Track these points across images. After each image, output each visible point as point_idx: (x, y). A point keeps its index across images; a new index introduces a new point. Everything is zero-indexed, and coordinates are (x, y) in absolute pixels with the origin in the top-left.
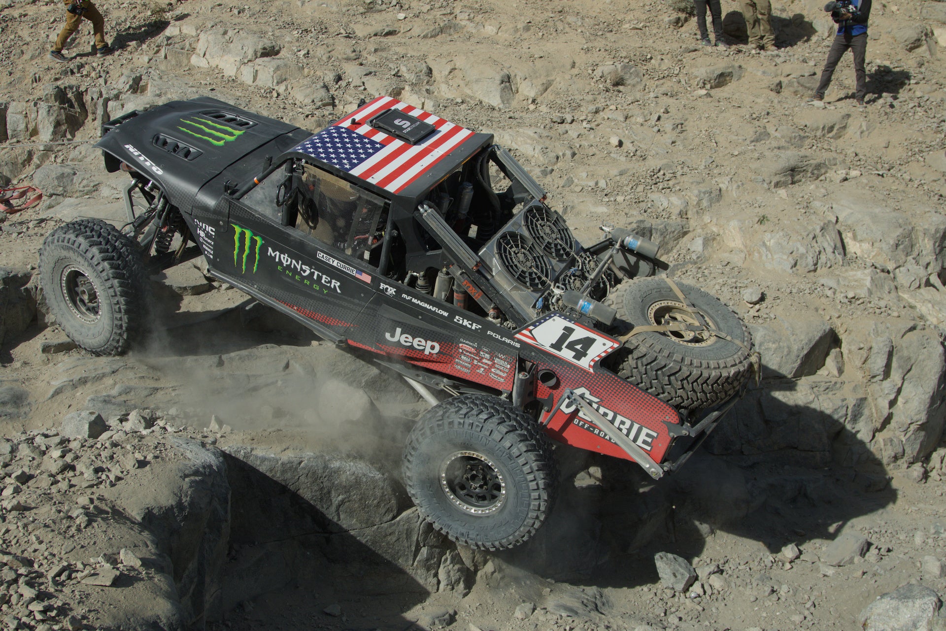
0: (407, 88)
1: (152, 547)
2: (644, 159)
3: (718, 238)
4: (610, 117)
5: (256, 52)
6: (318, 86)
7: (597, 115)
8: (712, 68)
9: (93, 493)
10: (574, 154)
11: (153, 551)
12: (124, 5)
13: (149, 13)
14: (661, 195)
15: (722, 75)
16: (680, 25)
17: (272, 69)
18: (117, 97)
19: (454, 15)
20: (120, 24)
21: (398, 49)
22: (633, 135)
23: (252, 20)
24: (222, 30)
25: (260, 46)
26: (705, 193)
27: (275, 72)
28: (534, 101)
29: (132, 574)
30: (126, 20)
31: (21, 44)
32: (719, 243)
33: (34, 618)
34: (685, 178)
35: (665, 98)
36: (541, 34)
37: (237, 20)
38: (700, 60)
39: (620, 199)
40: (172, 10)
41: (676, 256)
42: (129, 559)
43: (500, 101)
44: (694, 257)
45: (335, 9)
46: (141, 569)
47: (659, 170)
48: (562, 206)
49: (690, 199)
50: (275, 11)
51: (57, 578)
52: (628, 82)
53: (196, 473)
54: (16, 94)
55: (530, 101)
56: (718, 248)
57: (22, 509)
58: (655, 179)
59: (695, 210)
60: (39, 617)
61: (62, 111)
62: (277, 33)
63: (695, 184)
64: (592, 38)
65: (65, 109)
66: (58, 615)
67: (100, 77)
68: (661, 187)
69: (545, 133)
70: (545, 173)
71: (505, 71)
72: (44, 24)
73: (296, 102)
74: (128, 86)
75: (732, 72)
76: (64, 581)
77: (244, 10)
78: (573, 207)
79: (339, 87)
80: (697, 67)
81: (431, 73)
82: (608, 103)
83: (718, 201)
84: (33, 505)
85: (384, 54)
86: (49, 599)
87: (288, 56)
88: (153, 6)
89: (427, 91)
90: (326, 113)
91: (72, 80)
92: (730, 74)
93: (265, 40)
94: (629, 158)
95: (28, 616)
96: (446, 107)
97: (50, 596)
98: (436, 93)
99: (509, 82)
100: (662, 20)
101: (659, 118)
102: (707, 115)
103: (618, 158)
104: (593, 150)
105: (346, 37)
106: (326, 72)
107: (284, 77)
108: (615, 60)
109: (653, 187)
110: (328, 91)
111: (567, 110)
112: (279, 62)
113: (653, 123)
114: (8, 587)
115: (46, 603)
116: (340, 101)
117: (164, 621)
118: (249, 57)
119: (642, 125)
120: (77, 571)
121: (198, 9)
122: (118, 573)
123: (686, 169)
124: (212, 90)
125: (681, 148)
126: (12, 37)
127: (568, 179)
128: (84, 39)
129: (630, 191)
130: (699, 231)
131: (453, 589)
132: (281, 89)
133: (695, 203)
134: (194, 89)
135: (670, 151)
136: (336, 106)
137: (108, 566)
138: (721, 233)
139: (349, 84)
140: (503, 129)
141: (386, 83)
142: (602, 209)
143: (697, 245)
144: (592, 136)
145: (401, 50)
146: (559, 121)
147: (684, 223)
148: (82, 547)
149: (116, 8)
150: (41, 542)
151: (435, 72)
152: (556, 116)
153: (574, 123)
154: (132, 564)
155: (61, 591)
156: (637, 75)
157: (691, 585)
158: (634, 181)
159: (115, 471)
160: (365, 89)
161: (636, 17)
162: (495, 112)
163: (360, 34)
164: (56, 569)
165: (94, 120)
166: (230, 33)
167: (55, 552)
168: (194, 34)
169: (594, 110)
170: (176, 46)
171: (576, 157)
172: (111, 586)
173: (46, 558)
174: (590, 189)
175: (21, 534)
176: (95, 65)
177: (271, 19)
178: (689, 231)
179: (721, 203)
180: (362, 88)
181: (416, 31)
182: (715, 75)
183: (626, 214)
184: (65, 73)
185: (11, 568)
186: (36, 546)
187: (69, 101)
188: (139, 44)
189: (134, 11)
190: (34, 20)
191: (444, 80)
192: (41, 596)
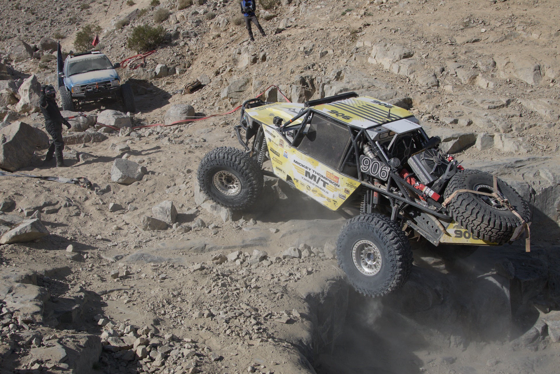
0: (480, 75)
1: (307, 309)
5: (400, 56)
6: (431, 75)
11: (307, 311)
13: (349, 34)
18: (329, 83)
19: (514, 28)
20: (335, 40)
21: (478, 51)
23: (401, 37)
24: (384, 44)
25: (403, 52)
27: (409, 67)
28: (553, 81)
29: (296, 319)
30: (337, 38)
31: (287, 52)
37: (393, 37)
40: (361, 32)
42: (295, 314)
43: (533, 81)
45: (447, 27)
46: (299, 318)
48: (556, 146)
50: (414, 30)
51: (266, 318)
53: (333, 280)
54: (282, 80)
55: (551, 81)
57: (257, 288)
60: (256, 331)
62: (413, 44)
65: (304, 88)
66: (263, 331)
67: (322, 70)
69: (554, 102)
70: (550, 126)
71: (537, 63)
72: (298, 41)
73: (418, 85)
74: (334, 77)
76: (268, 319)
77: (397, 30)
79: (443, 75)
81: (495, 65)
85: (469, 54)
87: (417, 57)
88: (351, 29)
89: (492, 76)
90: (433, 91)
91: (308, 73)
93: (406, 49)
96: (501, 85)
97: (261, 324)
98: (497, 77)
99: (539, 70)
105: (450, 45)
106: (437, 66)
107: (413, 70)
110: (436, 77)
114: (247, 319)
115: (259, 326)
116: (442, 83)
118: (397, 59)
120: (274, 316)
121: (374, 30)
122: (289, 318)
124: (375, 79)
126: (283, 49)
128: (316, 49)
131: (457, 347)
132: (411, 77)
134: (366, 79)
136: (439, 86)
137: (286, 315)
139: (448, 73)
140: (530, 100)
141: (468, 73)
145: (480, 52)
148: (278, 306)
149: (333, 31)
150: (262, 303)
151: (497, 64)
155: (266, 323)
159: (298, 275)
162: (529, 88)
163: (458, 42)
164: (266, 314)
165: (318, 93)
166: (388, 46)
167: (267, 307)
168: (370, 46)
170: (361, 53)
172: (286, 323)
173: (263, 309)
175: (255, 298)
176: (320, 64)
177: (411, 36)
180: (455, 75)
181: (491, 39)
184: (306, 69)
185: (249, 311)
186: (260, 304)
187: (307, 84)
188: (343, 52)
189: (342, 32)
190: (294, 39)
191: (502, 69)
192: (258, 324)
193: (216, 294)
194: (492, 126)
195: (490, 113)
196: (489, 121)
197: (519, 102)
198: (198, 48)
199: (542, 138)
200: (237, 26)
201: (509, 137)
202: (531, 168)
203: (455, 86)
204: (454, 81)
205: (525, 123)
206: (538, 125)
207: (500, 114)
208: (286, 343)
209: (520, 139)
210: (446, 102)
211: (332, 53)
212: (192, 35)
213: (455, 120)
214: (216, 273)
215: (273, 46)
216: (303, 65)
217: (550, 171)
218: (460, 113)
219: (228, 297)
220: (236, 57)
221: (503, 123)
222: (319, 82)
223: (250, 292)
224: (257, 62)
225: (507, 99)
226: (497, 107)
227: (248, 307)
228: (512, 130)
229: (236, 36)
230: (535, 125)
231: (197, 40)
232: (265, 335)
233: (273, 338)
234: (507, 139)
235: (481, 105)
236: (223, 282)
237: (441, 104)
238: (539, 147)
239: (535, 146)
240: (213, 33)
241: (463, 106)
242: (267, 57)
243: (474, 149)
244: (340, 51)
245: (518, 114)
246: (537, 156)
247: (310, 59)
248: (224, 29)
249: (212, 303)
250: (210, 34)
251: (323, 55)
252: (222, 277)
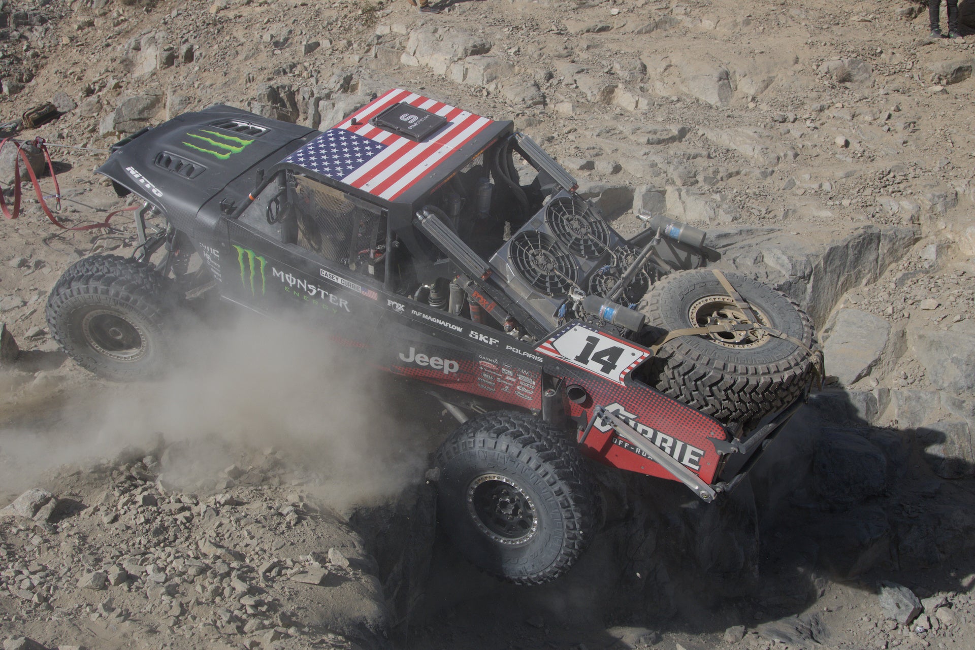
0: (620, 86)
1: (359, 549)
2: (872, 161)
3: (953, 246)
4: (836, 115)
5: (466, 50)
6: (529, 85)
7: (822, 114)
8: (949, 62)
9: (302, 491)
10: (796, 155)
11: (360, 551)
12: (336, 5)
13: (360, 12)
14: (891, 199)
15: (960, 69)
16: (913, 16)
17: (483, 67)
18: (328, 96)
19: (670, 9)
20: (331, 24)
21: (611, 46)
22: (861, 135)
23: (462, 18)
24: (432, 28)
25: (470, 44)
26: (939, 197)
27: (485, 70)
28: (753, 99)
29: (340, 573)
30: (337, 20)
31: (236, 44)
32: (954, 251)
33: (246, 612)
34: (917, 181)
35: (896, 94)
36: (761, 28)
37: (447, 18)
38: (935, 54)
39: (846, 202)
40: (383, 9)
41: (906, 265)
42: (337, 559)
43: (718, 99)
44: (926, 265)
45: (546, 5)
46: (348, 570)
47: (889, 173)
48: (782, 210)
49: (923, 203)
50: (485, 8)
51: (268, 574)
52: (855, 79)
54: (231, 94)
55: (750, 99)
56: (953, 256)
57: (234, 503)
58: (884, 181)
59: (928, 215)
60: (250, 611)
61: (275, 110)
62: (488, 30)
63: (928, 187)
64: (817, 31)
65: (277, 108)
66: (268, 610)
67: (312, 76)
68: (890, 191)
69: (765, 133)
70: (765, 175)
71: (723, 67)
72: (258, 25)
73: (507, 101)
74: (339, 86)
75: (971, 67)
76: (274, 577)
77: (454, 8)
78: (794, 211)
79: (551, 86)
80: (932, 61)
81: (646, 71)
82: (834, 100)
83: (954, 206)
84: (245, 500)
85: (597, 51)
86: (260, 593)
87: (499, 53)
88: (363, 5)
89: (642, 89)
90: (537, 112)
91: (284, 80)
92: (969, 69)
93: (476, 38)
94: (856, 159)
95: (240, 609)
96: (660, 105)
97: (261, 591)
98: (650, 91)
99: (728, 79)
100: (894, 11)
101: (889, 117)
102: (943, 113)
103: (844, 159)
104: (818, 150)
105: (557, 34)
106: (538, 70)
107: (494, 75)
108: (842, 55)
109: (882, 190)
110: (539, 89)
111: (790, 108)
112: (489, 60)
113: (883, 122)
114: (221, 580)
115: (257, 598)
116: (551, 99)
117: (371, 623)
118: (460, 55)
119: (870, 124)
120: (287, 568)
122: (326, 572)
123: (918, 171)
124: (422, 89)
125: (913, 148)
126: (228, 38)
127: (789, 181)
128: (296, 39)
129: (856, 195)
130: (933, 237)
132: (491, 87)
133: (928, 207)
135: (901, 152)
136: (547, 105)
137: (316, 564)
138: (957, 240)
139: (560, 82)
140: (721, 129)
141: (599, 81)
142: (826, 214)
143: (930, 253)
144: (816, 136)
145: (614, 47)
146: (780, 120)
147: (916, 229)
148: (292, 544)
149: (328, 8)
150: (252, 538)
151: (649, 69)
152: (777, 114)
153: (797, 122)
154: (340, 563)
155: (272, 587)
156: (866, 71)
157: (916, 618)
158: (861, 184)
160: (577, 87)
161: (865, 8)
162: (713, 110)
163: (571, 30)
164: (266, 565)
165: (305, 119)
166: (440, 32)
167: (266, 548)
168: (404, 32)
169: (819, 108)
170: (387, 44)
171: (798, 158)
172: (319, 584)
173: (257, 553)
174: (813, 192)
175: (234, 528)
176: (306, 64)
177: (481, 17)
178: (921, 238)
179: (957, 208)
180: (574, 86)
181: (630, 26)
182: (952, 70)
183: (852, 219)
184: (278, 73)
185: (224, 562)
186: (248, 541)
187: (281, 100)
188: (350, 44)
189: (346, 10)
190: (248, 21)
191: (658, 77)
192: (253, 591)
193: (132, 523)
194: (660, 173)
195: (653, 151)
196: (653, 165)
197: (700, 133)
198: (48, 44)
199: (755, 194)
200: (127, 8)
201: (694, 194)
202: (747, 248)
203: (577, 105)
204: (574, 95)
205: (721, 169)
206: (743, 172)
207: (672, 152)
208: (331, 636)
209: (717, 197)
210: (566, 130)
211: (329, 45)
212: (35, 19)
213: (588, 162)
214: (127, 474)
215: (208, 33)
216: (270, 65)
217: (783, 253)
218: (596, 151)
219: (163, 529)
220: (130, 55)
221: (681, 168)
222: (307, 96)
223: (218, 514)
224: (175, 64)
225: (680, 126)
226: (664, 140)
227: (219, 552)
228: (697, 182)
229: (124, 26)
230: (738, 173)
231: (47, 30)
232: (276, 618)
233: (299, 626)
234: (692, 197)
235: (633, 138)
236: (146, 493)
237: (555, 135)
238: (753, 211)
239: (746, 209)
240: (79, 18)
241: (600, 139)
242: (197, 54)
243: (630, 216)
244: (345, 41)
245: (705, 153)
246: (753, 227)
247: (285, 57)
248: (102, 11)
249: (124, 546)
250: (72, 20)
251: (311, 48)
252: (140, 482)
